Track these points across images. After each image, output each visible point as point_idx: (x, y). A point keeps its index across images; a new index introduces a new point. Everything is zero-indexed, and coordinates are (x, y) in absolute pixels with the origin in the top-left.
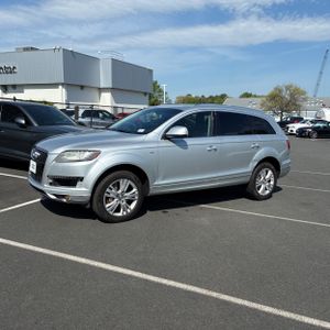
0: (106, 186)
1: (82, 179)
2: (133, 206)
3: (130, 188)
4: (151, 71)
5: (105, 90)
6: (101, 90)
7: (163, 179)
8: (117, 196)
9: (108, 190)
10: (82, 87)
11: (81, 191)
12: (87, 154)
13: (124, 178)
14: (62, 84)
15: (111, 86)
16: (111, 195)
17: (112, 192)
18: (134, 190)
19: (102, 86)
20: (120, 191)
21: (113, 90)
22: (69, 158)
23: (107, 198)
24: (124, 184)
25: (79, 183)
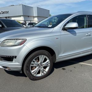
0: (31, 60)
1: (16, 57)
2: (47, 69)
3: (45, 60)
4: (49, 11)
5: (35, 17)
6: (34, 17)
7: (63, 53)
8: (38, 65)
9: (32, 63)
10: (28, 16)
11: (16, 64)
12: (20, 41)
13: (41, 54)
14: (22, 16)
15: (37, 16)
16: (34, 65)
17: (35, 63)
18: (48, 61)
19: (34, 16)
20: (39, 62)
21: (38, 17)
22: (8, 44)
23: (32, 67)
24: (42, 58)
25: (14, 59)
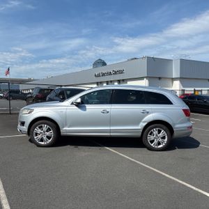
5: (176, 79)
6: (173, 79)
9: (36, 129)
10: (160, 78)
14: (146, 77)
15: (179, 76)
18: (51, 131)
19: (173, 77)
21: (181, 79)
24: (45, 127)
